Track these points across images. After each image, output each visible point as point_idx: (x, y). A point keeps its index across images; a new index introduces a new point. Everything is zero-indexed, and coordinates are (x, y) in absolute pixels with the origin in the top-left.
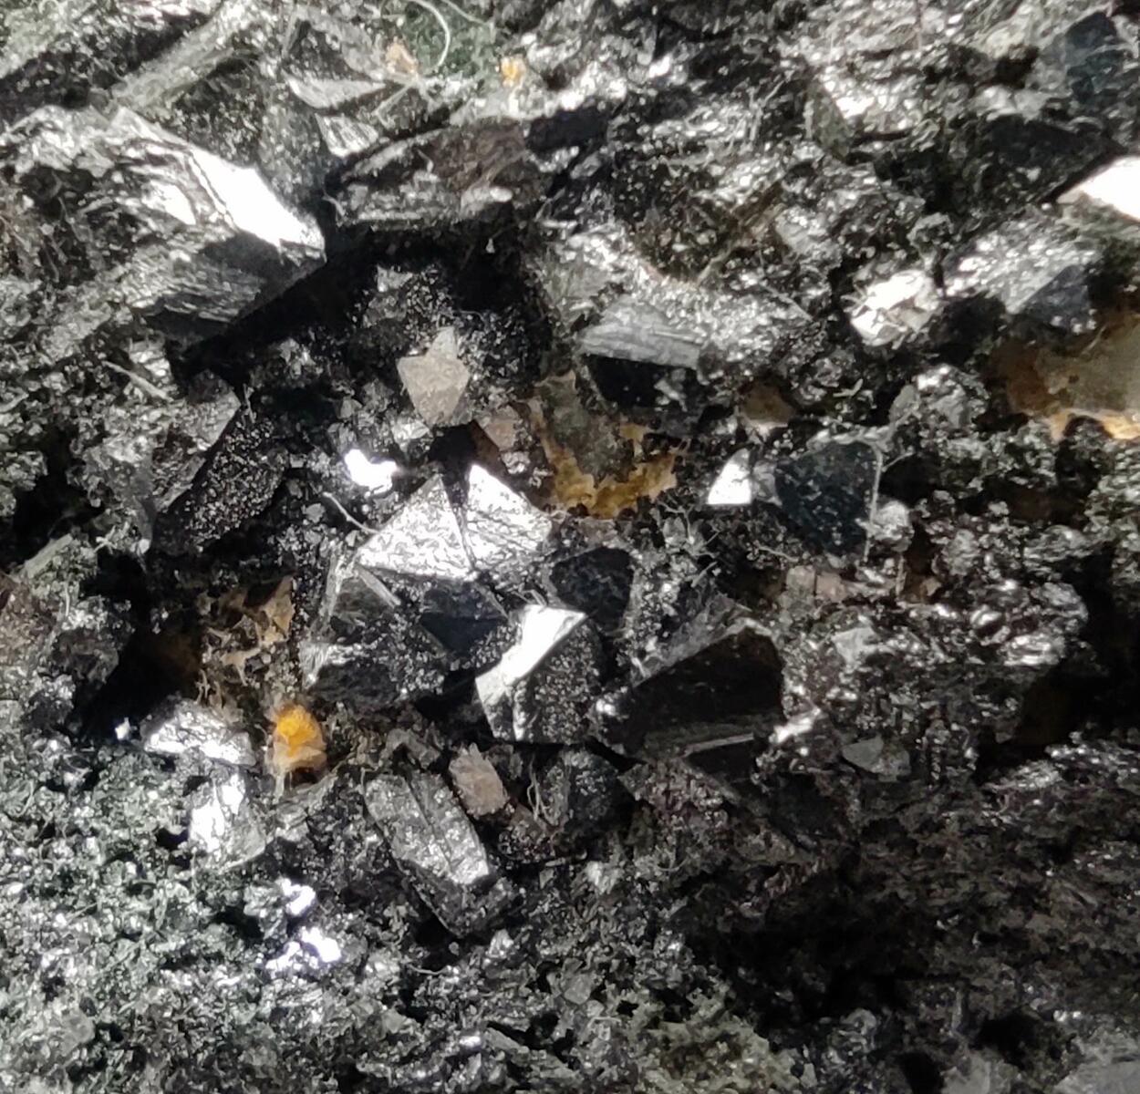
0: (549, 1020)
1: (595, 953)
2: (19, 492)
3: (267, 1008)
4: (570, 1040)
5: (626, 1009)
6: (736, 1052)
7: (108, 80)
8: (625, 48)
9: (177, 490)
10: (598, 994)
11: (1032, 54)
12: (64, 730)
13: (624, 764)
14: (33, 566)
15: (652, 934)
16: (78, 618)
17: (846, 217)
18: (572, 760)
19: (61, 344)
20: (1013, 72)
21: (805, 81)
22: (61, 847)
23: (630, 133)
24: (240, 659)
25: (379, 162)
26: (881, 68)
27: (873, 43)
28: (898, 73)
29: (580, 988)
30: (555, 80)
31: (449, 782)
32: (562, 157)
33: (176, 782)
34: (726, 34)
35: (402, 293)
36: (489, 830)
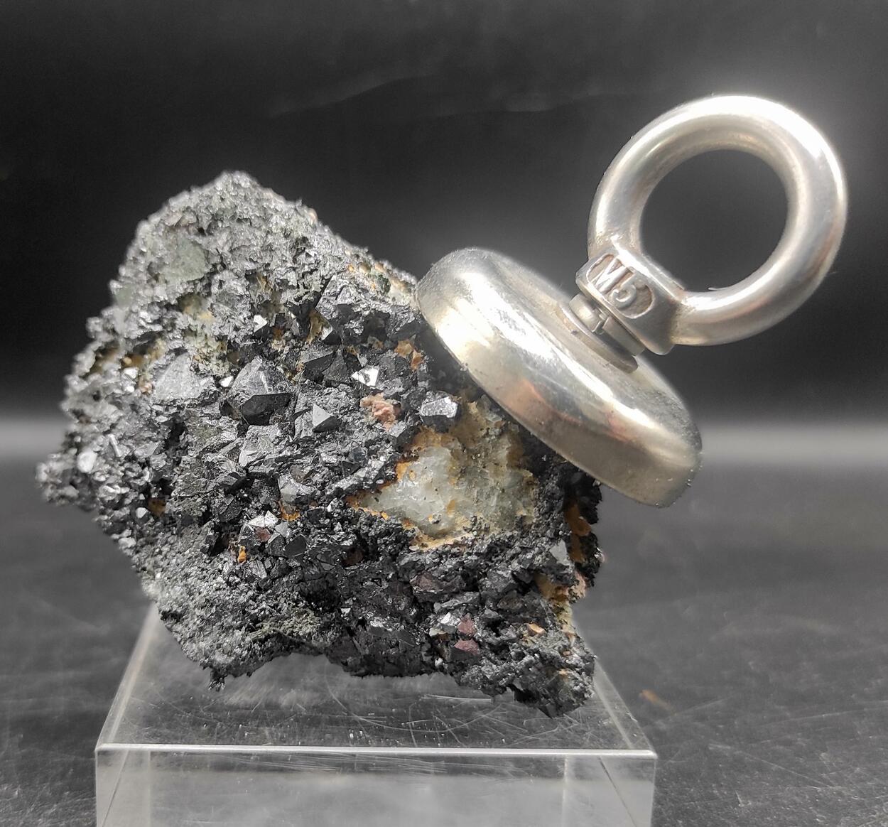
0: (277, 605)
1: (284, 594)
2: (203, 513)
3: (231, 597)
4: (280, 609)
5: (289, 604)
6: (308, 615)
7: (219, 450)
8: (291, 448)
9: (223, 511)
10: (285, 602)
11: (349, 452)
12: (207, 553)
13: (287, 559)
14: (205, 526)
15: (293, 590)
16: (211, 534)
17: (324, 475)
18: (280, 558)
19: (210, 488)
20: (346, 455)
21: (319, 455)
22: (205, 572)
23: (292, 461)
24: (234, 542)
25: (255, 463)
26: (330, 453)
27: (330, 450)
28: (333, 454)
29: (282, 601)
30: (280, 452)
31: (263, 563)
32: (280, 464)
33: (222, 562)
34: (307, 447)
35: (257, 483)
36: (268, 571)
